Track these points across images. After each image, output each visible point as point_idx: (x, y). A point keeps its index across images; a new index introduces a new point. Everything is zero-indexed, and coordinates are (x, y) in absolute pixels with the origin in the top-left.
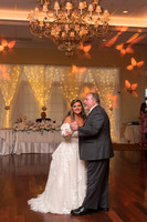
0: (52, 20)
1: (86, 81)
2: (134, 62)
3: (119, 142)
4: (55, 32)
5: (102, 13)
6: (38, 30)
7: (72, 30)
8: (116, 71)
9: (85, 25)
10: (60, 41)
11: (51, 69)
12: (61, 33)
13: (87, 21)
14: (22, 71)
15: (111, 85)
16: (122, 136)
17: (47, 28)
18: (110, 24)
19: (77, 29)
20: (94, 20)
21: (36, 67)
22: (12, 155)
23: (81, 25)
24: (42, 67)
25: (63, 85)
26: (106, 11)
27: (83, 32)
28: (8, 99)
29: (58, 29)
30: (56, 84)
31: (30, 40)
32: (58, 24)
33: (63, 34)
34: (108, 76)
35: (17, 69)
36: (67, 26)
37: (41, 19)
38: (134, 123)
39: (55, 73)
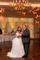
0: (15, 5)
1: (25, 22)
2: (38, 16)
3: (34, 38)
4: (16, 8)
5: (29, 3)
6: (12, 8)
7: (21, 8)
8: (33, 19)
9: (24, 6)
10: (18, 11)
11: (15, 18)
12: (18, 8)
13: (25, 5)
14: (7, 19)
15: (31, 23)
16: (34, 36)
17: (14, 7)
18: (31, 6)
19: (22, 7)
20: (27, 5)
21: (11, 18)
22: (5, 41)
23: (23, 6)
24: (13, 18)
25: (18, 23)
26: (30, 3)
27: (24, 8)
28: (3, 26)
29: (17, 7)
30: (16, 22)
31: (9, 10)
32: (17, 6)
33: (18, 9)
34: (31, 20)
35: (6, 18)
36: (19, 7)
37: (12, 5)
38: (38, 33)
39: (16, 19)
